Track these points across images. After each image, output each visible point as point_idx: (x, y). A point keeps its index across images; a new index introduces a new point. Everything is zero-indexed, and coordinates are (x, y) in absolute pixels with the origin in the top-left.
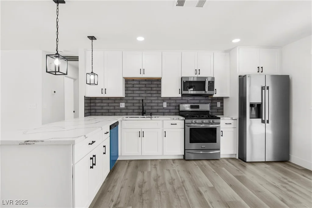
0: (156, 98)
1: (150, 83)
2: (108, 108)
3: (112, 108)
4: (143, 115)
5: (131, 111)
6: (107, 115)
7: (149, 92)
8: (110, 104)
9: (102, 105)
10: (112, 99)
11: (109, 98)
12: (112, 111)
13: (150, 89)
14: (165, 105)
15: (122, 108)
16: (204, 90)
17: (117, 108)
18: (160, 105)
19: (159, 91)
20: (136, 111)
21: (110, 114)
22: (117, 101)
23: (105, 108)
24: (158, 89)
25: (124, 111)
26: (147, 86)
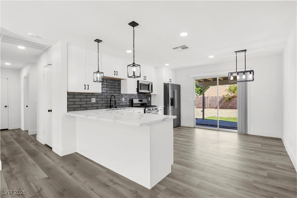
0: (118, 94)
1: (114, 82)
2: (80, 103)
3: (84, 103)
4: (110, 108)
5: (100, 105)
6: (79, 110)
7: (113, 89)
8: (82, 100)
9: (75, 100)
10: (84, 94)
11: (81, 93)
12: (84, 106)
13: (114, 87)
14: (123, 99)
15: (93, 103)
16: (149, 90)
17: (88, 103)
18: (121, 99)
19: (120, 89)
20: (104, 105)
21: (82, 109)
22: (88, 97)
23: (78, 103)
24: (119, 87)
25: (95, 105)
26: (112, 84)
